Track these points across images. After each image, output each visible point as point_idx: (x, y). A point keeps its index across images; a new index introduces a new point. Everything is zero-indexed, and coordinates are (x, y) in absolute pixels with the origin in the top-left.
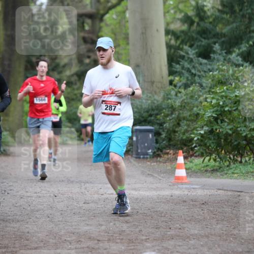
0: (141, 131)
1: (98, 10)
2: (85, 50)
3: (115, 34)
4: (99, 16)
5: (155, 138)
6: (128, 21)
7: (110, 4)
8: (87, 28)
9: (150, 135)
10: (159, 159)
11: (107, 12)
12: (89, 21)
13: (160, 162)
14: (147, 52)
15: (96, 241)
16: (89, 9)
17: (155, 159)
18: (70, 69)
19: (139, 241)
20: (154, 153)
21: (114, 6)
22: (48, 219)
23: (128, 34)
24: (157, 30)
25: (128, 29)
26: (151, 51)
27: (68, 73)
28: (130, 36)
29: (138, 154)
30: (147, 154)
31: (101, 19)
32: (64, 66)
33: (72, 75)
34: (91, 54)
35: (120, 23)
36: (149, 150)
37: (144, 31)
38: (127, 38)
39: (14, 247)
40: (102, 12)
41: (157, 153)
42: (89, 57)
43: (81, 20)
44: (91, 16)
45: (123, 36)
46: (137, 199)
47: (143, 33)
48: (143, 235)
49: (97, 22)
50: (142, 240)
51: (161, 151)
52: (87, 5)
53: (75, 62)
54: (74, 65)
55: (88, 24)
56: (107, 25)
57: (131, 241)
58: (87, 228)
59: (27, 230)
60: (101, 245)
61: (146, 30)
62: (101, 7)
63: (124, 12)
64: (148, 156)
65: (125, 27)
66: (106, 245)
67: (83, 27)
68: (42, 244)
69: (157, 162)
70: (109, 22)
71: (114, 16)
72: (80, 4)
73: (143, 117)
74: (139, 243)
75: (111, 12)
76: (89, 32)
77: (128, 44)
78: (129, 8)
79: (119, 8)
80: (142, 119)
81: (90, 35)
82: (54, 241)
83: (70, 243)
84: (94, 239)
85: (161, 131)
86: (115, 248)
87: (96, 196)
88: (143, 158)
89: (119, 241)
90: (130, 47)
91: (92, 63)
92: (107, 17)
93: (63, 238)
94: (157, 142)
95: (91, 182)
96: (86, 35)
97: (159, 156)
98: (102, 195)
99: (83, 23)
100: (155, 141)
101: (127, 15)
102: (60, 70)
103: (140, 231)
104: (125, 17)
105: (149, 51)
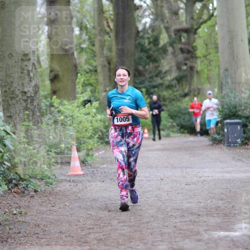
0: (231, 124)
1: (192, 25)
2: (182, 59)
3: (207, 45)
4: (194, 30)
5: (242, 129)
6: (217, 34)
7: (201, 21)
8: (183, 40)
9: (239, 127)
10: (246, 146)
11: (199, 27)
12: (185, 35)
13: (247, 149)
14: (234, 58)
15: (197, 216)
16: (185, 25)
17: (243, 147)
18: (171, 75)
19: (232, 215)
20: (242, 142)
21: (205, 22)
22: (157, 198)
23: (218, 44)
24: (242, 40)
25: (217, 39)
26: (237, 58)
27: (169, 78)
28: (219, 46)
29: (229, 143)
30: (237, 143)
31: (195, 33)
32: (166, 73)
33: (173, 80)
34: (187, 62)
35: (210, 35)
36: (238, 139)
37: (231, 42)
38: (217, 48)
39: (130, 222)
40: (195, 27)
41: (245, 142)
42: (186, 64)
43: (179, 34)
44: (186, 31)
45: (213, 46)
46: (229, 180)
47: (230, 43)
48: (235, 210)
49: (192, 35)
50: (235, 214)
51: (248, 140)
52: (183, 22)
53: (174, 68)
54: (173, 71)
55: (184, 37)
56: (200, 37)
57: (226, 215)
58: (188, 205)
59: (140, 208)
60: (201, 218)
61: (232, 41)
62: (195, 23)
63: (214, 26)
64: (238, 145)
65: (215, 38)
66: (205, 219)
67: (180, 39)
68: (152, 219)
69: (245, 149)
70: (201, 34)
71: (206, 30)
72: (177, 21)
73: (232, 112)
74: (232, 217)
75: (202, 26)
76: (185, 44)
77: (217, 52)
78: (218, 22)
79: (209, 23)
80: (231, 114)
81: (186, 46)
82: (162, 216)
83: (176, 218)
84: (195, 214)
85: (247, 123)
86: (212, 220)
87: (195, 179)
88: (234, 146)
89: (216, 215)
90: (219, 54)
91: (189, 69)
92: (200, 30)
93: (170, 214)
94: (244, 133)
95: (191, 168)
96: (183, 47)
97: (246, 144)
98: (200, 177)
99: (180, 37)
100: (242, 132)
101: (217, 28)
102: (162, 76)
103: (233, 206)
104: (214, 31)
105: (236, 58)
